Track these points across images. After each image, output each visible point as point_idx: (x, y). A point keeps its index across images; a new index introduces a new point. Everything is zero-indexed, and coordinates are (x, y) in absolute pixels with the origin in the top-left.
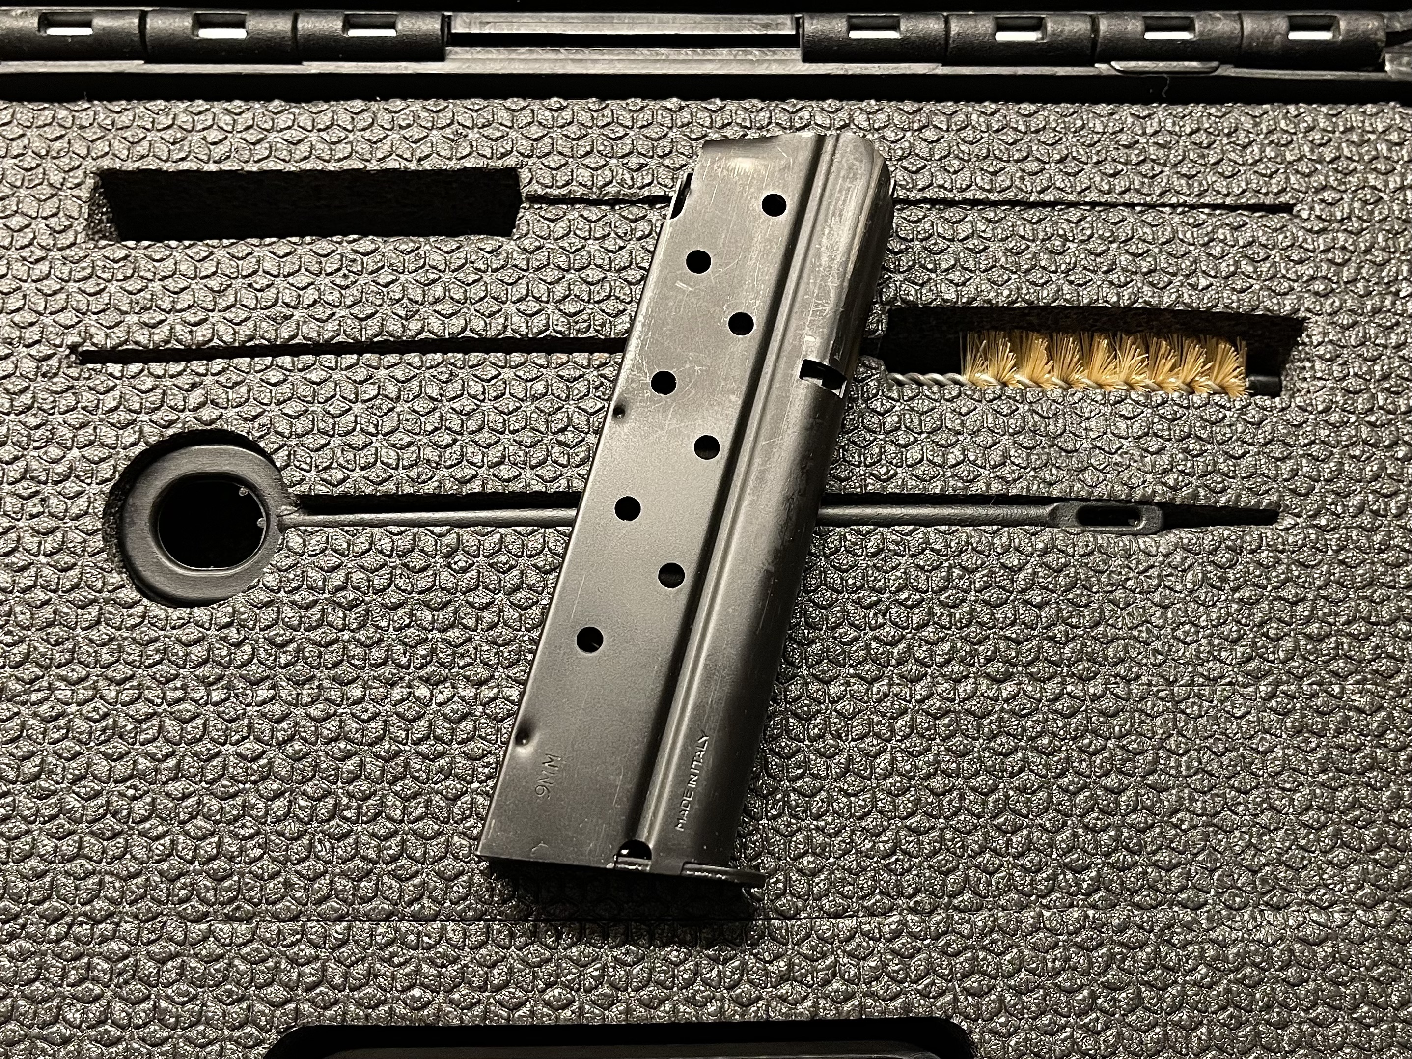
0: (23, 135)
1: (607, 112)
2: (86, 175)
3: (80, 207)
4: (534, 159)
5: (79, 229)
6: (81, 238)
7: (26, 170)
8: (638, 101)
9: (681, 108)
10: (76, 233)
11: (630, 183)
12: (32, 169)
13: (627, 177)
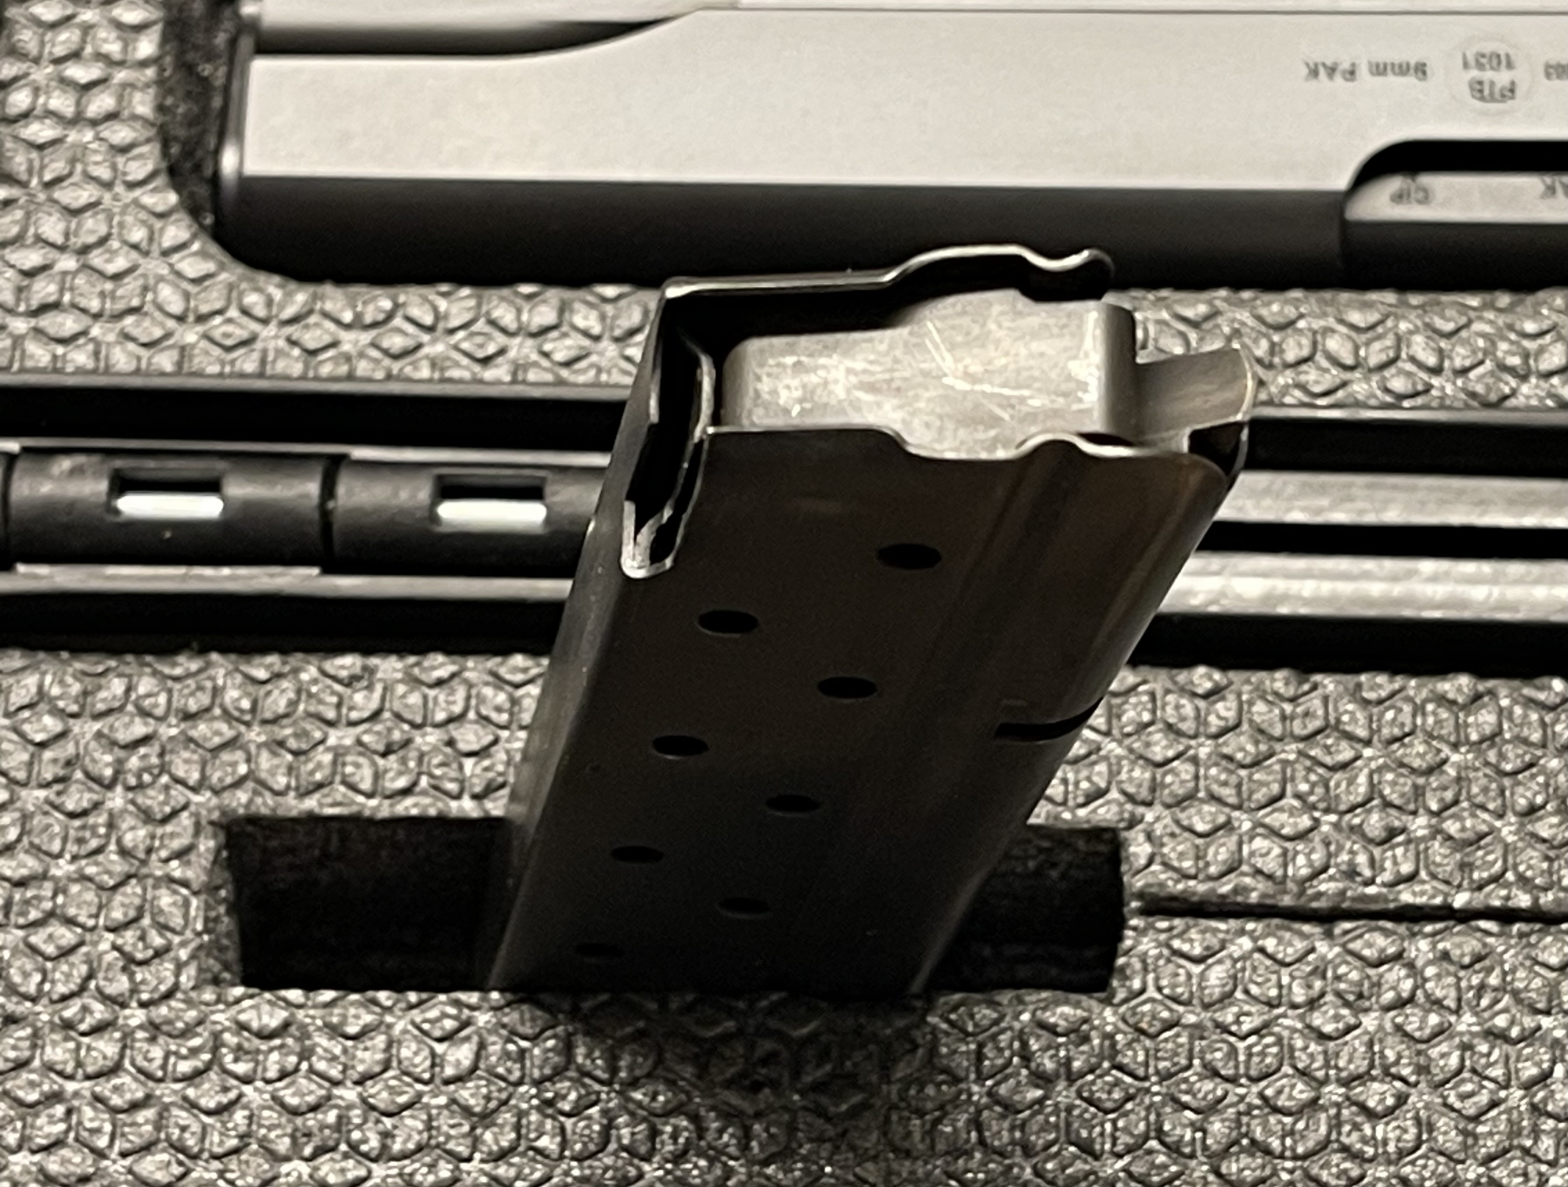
0: (62, 735)
1: (1315, 703)
2: (198, 829)
3: (186, 904)
4: (1158, 808)
5: (183, 954)
6: (187, 979)
7: (72, 815)
8: (1381, 679)
9: (1477, 697)
10: (179, 967)
11: (1367, 873)
12: (84, 813)
13: (1362, 859)
